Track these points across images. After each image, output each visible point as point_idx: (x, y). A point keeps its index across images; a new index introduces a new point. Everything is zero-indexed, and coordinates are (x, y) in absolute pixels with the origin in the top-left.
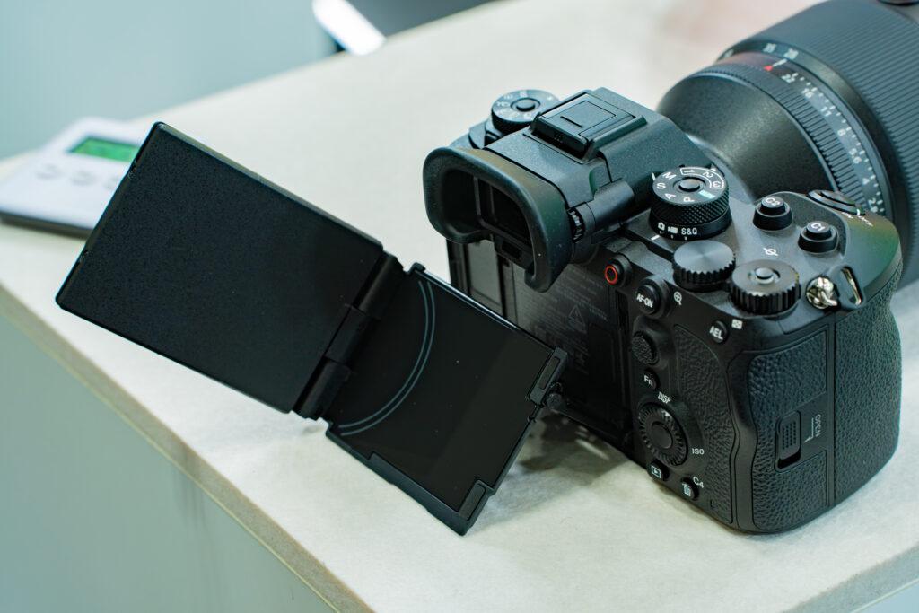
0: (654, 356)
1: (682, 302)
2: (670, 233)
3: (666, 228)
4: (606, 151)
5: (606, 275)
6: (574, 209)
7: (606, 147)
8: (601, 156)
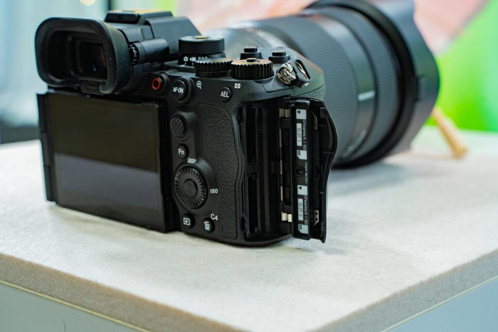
0: (185, 131)
1: (201, 87)
2: (191, 62)
3: (189, 59)
4: (151, 21)
5: (153, 85)
6: (132, 43)
7: (151, 19)
8: (147, 23)
